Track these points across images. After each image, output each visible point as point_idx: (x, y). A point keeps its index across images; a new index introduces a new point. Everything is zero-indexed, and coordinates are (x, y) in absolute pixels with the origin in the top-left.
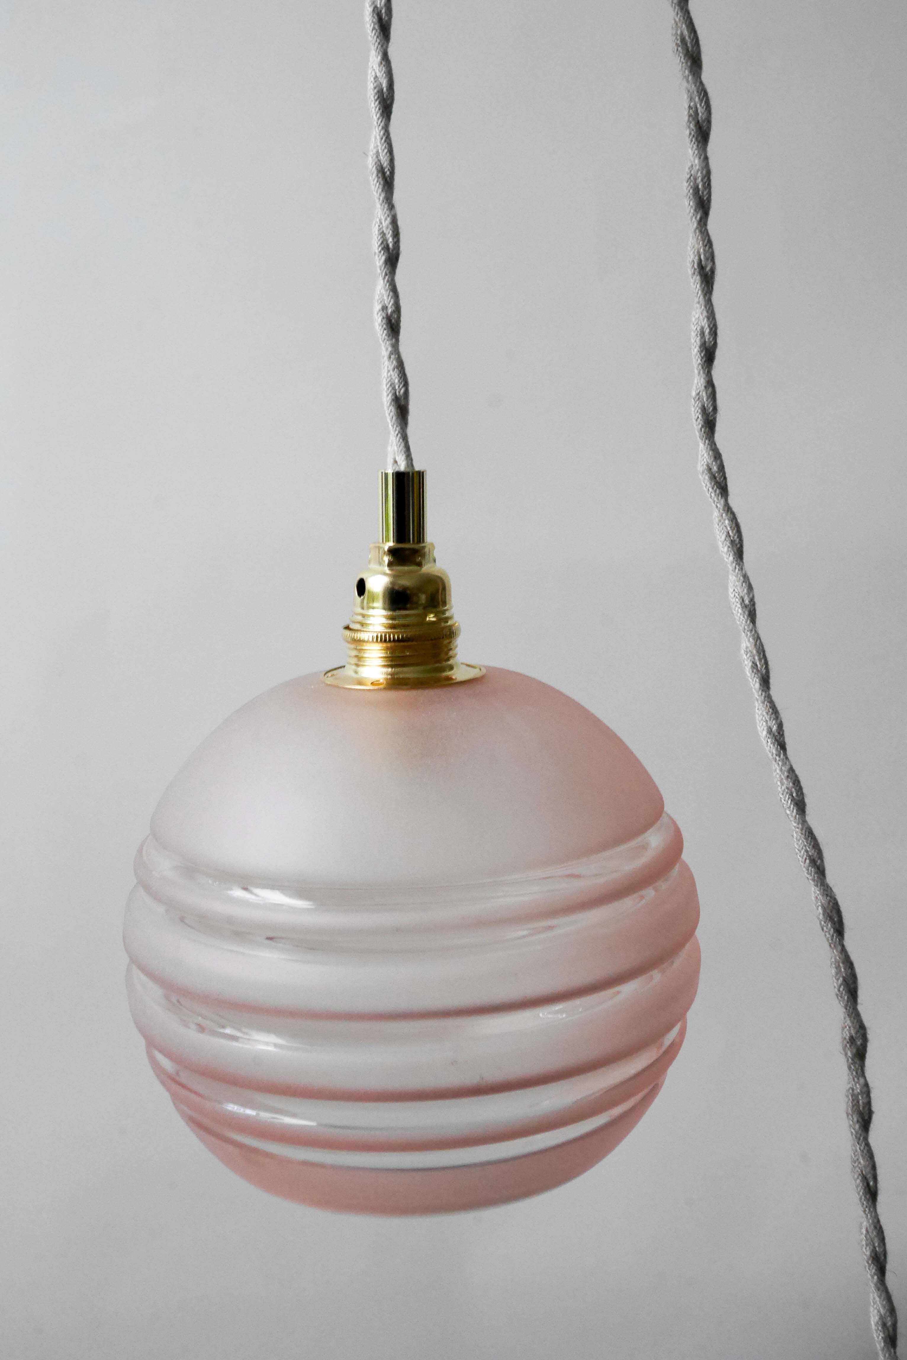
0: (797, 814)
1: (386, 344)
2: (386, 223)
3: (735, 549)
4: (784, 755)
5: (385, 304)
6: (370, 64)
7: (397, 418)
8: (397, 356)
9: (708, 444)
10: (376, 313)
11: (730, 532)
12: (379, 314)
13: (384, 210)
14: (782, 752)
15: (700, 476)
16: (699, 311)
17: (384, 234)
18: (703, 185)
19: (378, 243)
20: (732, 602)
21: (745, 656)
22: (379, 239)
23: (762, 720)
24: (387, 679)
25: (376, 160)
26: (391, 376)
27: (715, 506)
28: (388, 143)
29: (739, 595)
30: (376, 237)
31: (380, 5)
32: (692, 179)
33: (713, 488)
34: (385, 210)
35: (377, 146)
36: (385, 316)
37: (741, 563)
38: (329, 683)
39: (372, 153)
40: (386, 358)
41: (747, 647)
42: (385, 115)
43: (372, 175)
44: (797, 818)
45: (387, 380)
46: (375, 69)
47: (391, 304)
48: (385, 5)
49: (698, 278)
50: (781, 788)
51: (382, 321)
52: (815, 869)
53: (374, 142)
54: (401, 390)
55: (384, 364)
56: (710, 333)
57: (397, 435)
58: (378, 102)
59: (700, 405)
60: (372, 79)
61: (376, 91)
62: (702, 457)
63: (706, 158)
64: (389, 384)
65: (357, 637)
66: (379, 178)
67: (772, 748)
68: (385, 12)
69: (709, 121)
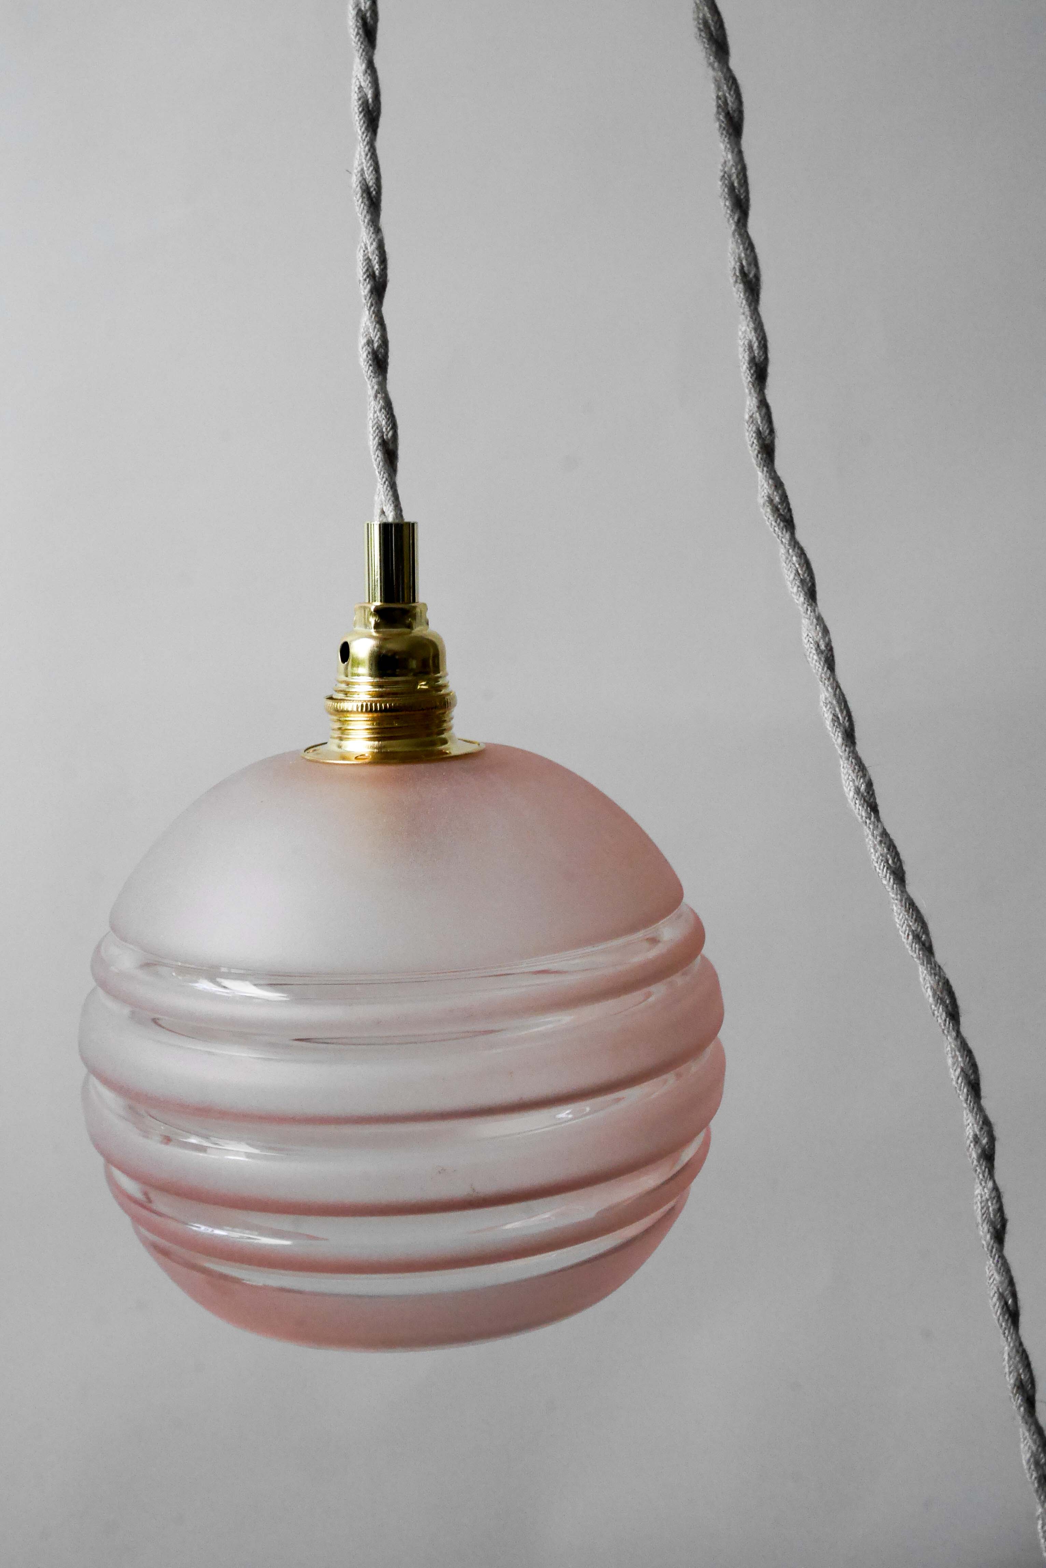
0: (894, 883)
1: (372, 381)
2: (372, 248)
3: (806, 589)
4: (875, 817)
5: (371, 337)
6: (353, 72)
7: (384, 463)
8: (383, 395)
9: (767, 471)
10: (360, 347)
11: (799, 570)
12: (364, 349)
13: (369, 233)
14: (872, 813)
15: (762, 510)
16: (745, 323)
17: (370, 260)
18: (739, 183)
19: (362, 270)
20: (805, 648)
21: (825, 709)
22: (364, 265)
23: (848, 779)
24: (374, 752)
25: (361, 179)
26: (378, 417)
27: (780, 542)
28: (373, 161)
29: (813, 640)
30: (360, 264)
31: (365, 7)
32: (726, 177)
33: (776, 522)
34: (371, 233)
35: (362, 163)
36: (370, 350)
37: (814, 604)
38: (308, 758)
39: (356, 170)
40: (372, 398)
41: (826, 699)
42: (371, 129)
43: (357, 194)
44: (895, 888)
45: (373, 422)
46: (359, 78)
47: (377, 337)
48: (370, 8)
49: (741, 286)
50: (875, 855)
51: (367, 357)
52: (919, 945)
53: (358, 158)
54: (388, 432)
55: (369, 404)
56: (759, 347)
57: (385, 483)
58: (362, 114)
59: (754, 429)
60: (356, 89)
61: (360, 102)
62: (761, 488)
63: (740, 153)
64: (376, 426)
65: (340, 707)
66: (363, 198)
67: (861, 810)
68: (371, 16)
69: (741, 112)
